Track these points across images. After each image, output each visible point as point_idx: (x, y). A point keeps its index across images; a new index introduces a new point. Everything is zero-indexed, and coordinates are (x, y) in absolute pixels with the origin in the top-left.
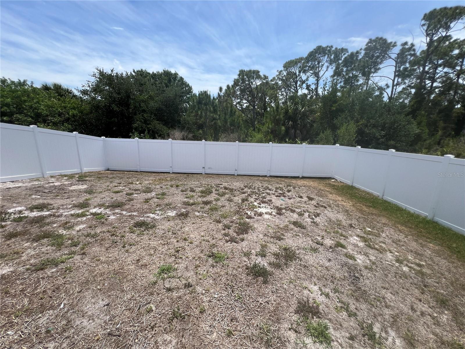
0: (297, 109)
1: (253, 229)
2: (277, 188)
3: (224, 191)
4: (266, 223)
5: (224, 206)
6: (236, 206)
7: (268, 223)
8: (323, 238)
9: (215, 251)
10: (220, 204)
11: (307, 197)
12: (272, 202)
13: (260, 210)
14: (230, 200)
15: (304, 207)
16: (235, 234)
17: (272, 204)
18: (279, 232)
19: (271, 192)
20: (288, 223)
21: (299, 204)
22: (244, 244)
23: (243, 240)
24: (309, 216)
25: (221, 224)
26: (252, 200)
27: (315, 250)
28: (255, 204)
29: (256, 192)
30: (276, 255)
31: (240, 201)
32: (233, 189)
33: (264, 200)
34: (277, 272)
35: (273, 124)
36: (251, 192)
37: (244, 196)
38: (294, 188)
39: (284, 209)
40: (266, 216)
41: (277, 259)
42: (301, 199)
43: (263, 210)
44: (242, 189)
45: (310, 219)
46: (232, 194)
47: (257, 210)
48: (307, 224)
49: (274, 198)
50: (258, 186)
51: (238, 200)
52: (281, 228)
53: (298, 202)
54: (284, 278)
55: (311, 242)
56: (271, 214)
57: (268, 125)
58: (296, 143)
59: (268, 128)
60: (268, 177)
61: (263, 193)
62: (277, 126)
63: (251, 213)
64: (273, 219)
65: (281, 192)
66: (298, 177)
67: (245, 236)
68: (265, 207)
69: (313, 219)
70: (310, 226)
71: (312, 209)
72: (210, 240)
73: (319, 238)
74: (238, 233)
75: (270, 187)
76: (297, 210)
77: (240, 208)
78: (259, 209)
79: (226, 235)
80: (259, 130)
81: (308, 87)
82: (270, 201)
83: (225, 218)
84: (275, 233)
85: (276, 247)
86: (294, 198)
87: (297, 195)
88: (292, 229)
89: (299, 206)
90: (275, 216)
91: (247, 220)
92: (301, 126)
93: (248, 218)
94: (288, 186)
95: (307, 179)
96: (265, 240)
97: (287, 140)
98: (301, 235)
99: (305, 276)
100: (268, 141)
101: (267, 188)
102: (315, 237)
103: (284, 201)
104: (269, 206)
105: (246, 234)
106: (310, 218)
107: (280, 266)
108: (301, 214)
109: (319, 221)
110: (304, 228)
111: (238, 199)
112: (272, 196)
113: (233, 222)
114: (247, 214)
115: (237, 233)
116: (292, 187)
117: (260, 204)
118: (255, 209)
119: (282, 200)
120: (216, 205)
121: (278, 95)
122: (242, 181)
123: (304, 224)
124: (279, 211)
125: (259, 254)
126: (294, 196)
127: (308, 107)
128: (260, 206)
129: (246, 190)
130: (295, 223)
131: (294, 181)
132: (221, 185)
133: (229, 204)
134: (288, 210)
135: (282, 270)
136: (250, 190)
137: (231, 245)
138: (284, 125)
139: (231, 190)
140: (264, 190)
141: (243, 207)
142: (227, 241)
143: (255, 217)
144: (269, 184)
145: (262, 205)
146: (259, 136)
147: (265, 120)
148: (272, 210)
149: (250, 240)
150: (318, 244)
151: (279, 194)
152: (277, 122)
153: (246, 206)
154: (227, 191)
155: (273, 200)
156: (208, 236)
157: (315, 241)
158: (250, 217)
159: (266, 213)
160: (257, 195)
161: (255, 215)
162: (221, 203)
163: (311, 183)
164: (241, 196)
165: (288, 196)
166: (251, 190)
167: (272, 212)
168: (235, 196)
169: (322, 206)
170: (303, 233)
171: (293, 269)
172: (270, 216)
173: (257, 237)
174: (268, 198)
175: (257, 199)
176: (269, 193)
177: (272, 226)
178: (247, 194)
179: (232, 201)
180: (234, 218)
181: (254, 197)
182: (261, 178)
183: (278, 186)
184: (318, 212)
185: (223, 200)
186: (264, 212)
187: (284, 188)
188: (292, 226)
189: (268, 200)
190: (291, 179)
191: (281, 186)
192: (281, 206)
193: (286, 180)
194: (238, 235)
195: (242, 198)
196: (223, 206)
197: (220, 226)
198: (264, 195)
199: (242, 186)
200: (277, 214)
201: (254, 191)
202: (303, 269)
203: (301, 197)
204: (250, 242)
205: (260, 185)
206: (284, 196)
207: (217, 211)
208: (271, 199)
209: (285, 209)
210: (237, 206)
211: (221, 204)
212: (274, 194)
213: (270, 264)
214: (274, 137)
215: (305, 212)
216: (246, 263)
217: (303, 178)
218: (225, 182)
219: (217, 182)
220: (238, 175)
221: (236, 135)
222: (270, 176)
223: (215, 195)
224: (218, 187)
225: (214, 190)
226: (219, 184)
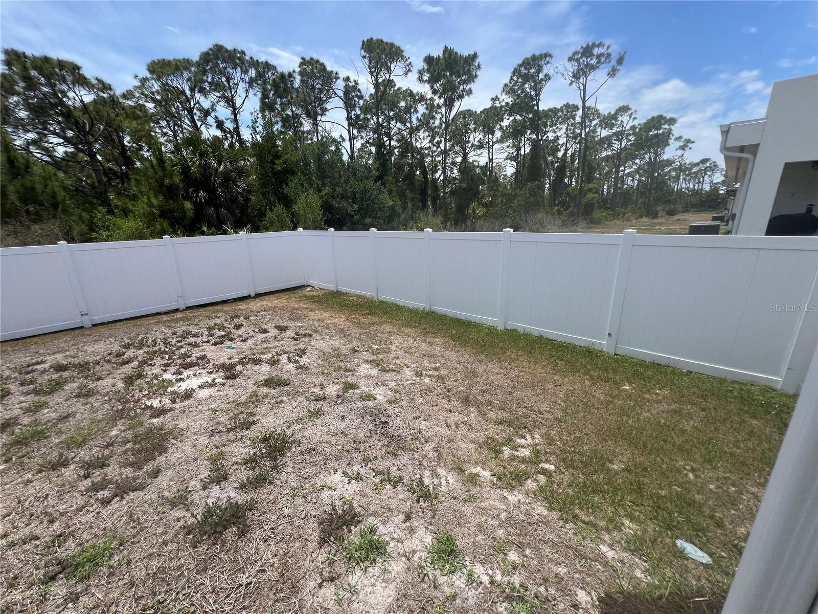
0: (208, 165)
1: (177, 434)
2: (210, 329)
3: (56, 376)
4: (206, 408)
5: (67, 417)
6: (110, 400)
7: (212, 406)
8: (322, 386)
9: (69, 549)
10: (47, 414)
11: (276, 327)
12: (209, 360)
13: (183, 386)
14: (85, 394)
15: (275, 347)
16: (128, 472)
17: (209, 362)
18: (241, 413)
19: (200, 339)
20: (255, 388)
21: (265, 345)
22: (163, 480)
23: (156, 473)
24: (289, 359)
25: (72, 467)
26: (154, 371)
27: (317, 414)
28: (167, 376)
29: (160, 349)
30: (251, 462)
31: (120, 385)
32: (86, 363)
33: (188, 360)
34: (262, 495)
35: (161, 197)
36: (148, 353)
37: (127, 369)
38: (247, 318)
39: (239, 363)
40: (204, 393)
41: (253, 468)
42: (266, 335)
43: (192, 383)
44: (118, 355)
45: (292, 365)
46: (87, 377)
47: (176, 388)
48: (291, 375)
49: (210, 351)
50: (162, 337)
51: (114, 385)
52: (245, 403)
53: (262, 342)
54: (280, 497)
55: (306, 404)
56: (212, 385)
57: (149, 199)
58: (225, 232)
59: (151, 205)
60: (184, 310)
61: (181, 347)
62: (171, 201)
63: (160, 402)
64: (221, 393)
65: (223, 333)
66: (249, 297)
67: (161, 459)
68: (195, 375)
69: (296, 362)
70: (297, 375)
71: (290, 346)
72: (38, 532)
73: (317, 390)
74: (136, 466)
75: (194, 330)
76: (264, 357)
77: (127, 401)
78: (181, 383)
79: (96, 488)
80: (126, 213)
81: (220, 125)
82: (203, 357)
83: (81, 444)
84: (235, 417)
85: (244, 445)
86: (252, 337)
87: (257, 330)
88: (266, 396)
89: (267, 348)
90: (223, 385)
91: (155, 421)
92: (226, 199)
93: (158, 416)
94: (233, 318)
95: (266, 297)
96: (216, 443)
97: (205, 229)
98: (285, 398)
99: (315, 468)
101: (189, 333)
102: (310, 392)
103: (233, 348)
104: (204, 369)
105: (160, 454)
106: (293, 363)
107: (264, 479)
108: (273, 362)
109: (308, 361)
110: (287, 385)
111: (113, 382)
112: (205, 346)
113: (112, 445)
114: (151, 407)
115: (132, 465)
116: (242, 317)
117: (181, 373)
118: (170, 389)
119: (229, 347)
120: (36, 423)
122: (110, 336)
123: (285, 377)
124: (230, 371)
125: (212, 482)
126: (252, 333)
127: (231, 163)
128: (180, 377)
129: (130, 353)
130: (269, 383)
131: (242, 306)
133: (87, 404)
134: (247, 363)
135: (271, 483)
136: (142, 351)
137: (124, 502)
138: (187, 198)
139: (83, 367)
140: (181, 341)
141: (133, 396)
142: (106, 502)
143: (174, 406)
144: (189, 325)
145: (186, 373)
146: (130, 225)
147: (135, 188)
148: (213, 376)
149: (177, 464)
150: (317, 401)
151: (219, 337)
152: (170, 192)
153: (141, 391)
154: (66, 374)
155: (210, 355)
156: (28, 525)
157: (312, 398)
158: (161, 412)
159: (200, 387)
160: (167, 357)
161: (174, 401)
162: (56, 411)
163: (275, 302)
164: (119, 371)
165: (240, 336)
166: (146, 349)
167: (214, 379)
168: (99, 379)
169: (305, 335)
170: (288, 394)
171: (291, 469)
172: (211, 390)
173: (194, 446)
174: (196, 353)
175: (165, 365)
176: (195, 342)
177: (224, 406)
178: (136, 363)
179: (94, 394)
180: (114, 432)
181: (158, 361)
182: (165, 318)
183: (211, 323)
184: (302, 346)
185: (60, 400)
186: (195, 387)
187: (226, 324)
188: (265, 390)
189: (198, 358)
190: (235, 304)
191: (218, 321)
192: (231, 361)
193: (225, 309)
194: (140, 469)
195: (123, 376)
196: (65, 418)
197: (69, 473)
198: (183, 351)
199: (116, 348)
200: (227, 378)
201: (155, 349)
203: (265, 331)
204: (178, 468)
205: (168, 332)
206: (232, 340)
207: (46, 438)
208: (203, 353)
209: (241, 362)
210: (113, 401)
211: (53, 415)
212: (208, 342)
213: (242, 487)
214: (172, 225)
215: (280, 355)
217: (258, 295)
218: (54, 353)
219: (24, 358)
220: (94, 325)
221: (53, 226)
222: (188, 308)
223: (22, 399)
224: (27, 373)
225: (12, 387)
226: (33, 364)
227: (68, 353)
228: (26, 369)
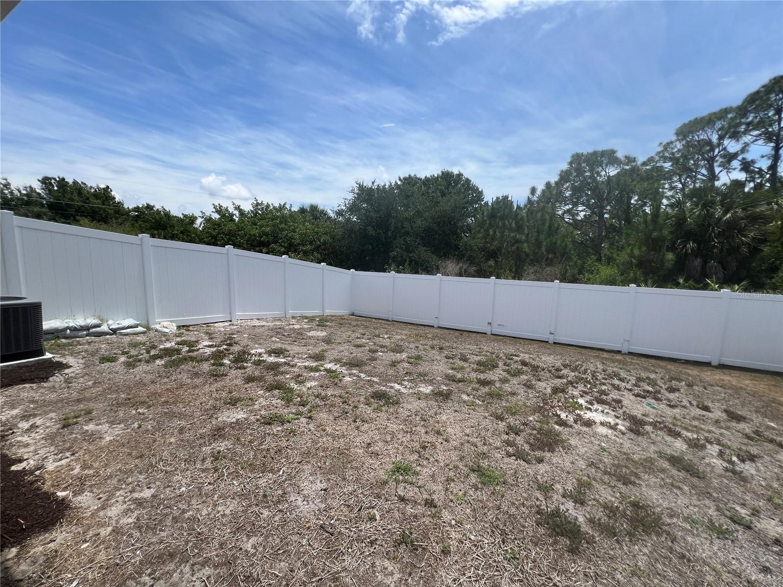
0: (710, 215)
1: (568, 448)
2: (639, 379)
3: (520, 367)
4: (597, 442)
5: (514, 394)
6: (538, 397)
7: (603, 444)
8: (755, 512)
9: (484, 464)
10: (507, 387)
11: (726, 411)
12: (622, 406)
13: (589, 415)
14: (528, 386)
15: (709, 432)
16: (527, 447)
17: (621, 408)
18: (627, 467)
19: (624, 384)
20: (655, 456)
21: (695, 423)
22: (542, 468)
23: (540, 461)
24: (721, 454)
25: (504, 423)
26: (574, 393)
27: (722, 534)
28: (581, 401)
29: (586, 378)
30: (610, 510)
31: (549, 391)
32: (538, 367)
33: (604, 397)
34: (604, 544)
35: (644, 249)
36: (576, 377)
37: (558, 382)
38: (690, 385)
39: (651, 424)
40: (603, 430)
41: (610, 517)
42: (704, 413)
43: (597, 417)
44: (558, 370)
45: (721, 462)
46: (534, 375)
47: (582, 413)
48: (712, 471)
49: (628, 400)
50: (593, 369)
51: (545, 389)
52: (635, 462)
53: (694, 418)
54: (620, 560)
55: (712, 512)
56: (613, 427)
57: (632, 250)
58: (706, 287)
59: (632, 255)
60: (625, 354)
61: (604, 384)
62: (653, 252)
63: (567, 416)
64: (618, 440)
65: (651, 389)
66: (706, 364)
67: (548, 455)
68: (603, 412)
69: (730, 462)
70: (720, 476)
71: (733, 440)
72: (478, 444)
73: (743, 512)
74: (533, 447)
75: (623, 374)
76: (685, 433)
77: (547, 404)
78: (588, 412)
79: (509, 443)
80: (610, 260)
81: (746, 166)
82: (619, 401)
83: (513, 414)
84: (619, 466)
85: (613, 494)
86: (684, 407)
87: (695, 403)
88: (663, 471)
89: (696, 427)
90: (623, 434)
91: (557, 427)
92: (721, 250)
93: (560, 425)
94: (671, 379)
95: (735, 372)
96: (590, 474)
97: (681, 281)
98: (686, 488)
99: (677, 576)
100: (625, 283)
101: (617, 375)
102: (729, 505)
103: (654, 408)
104: (614, 411)
105: (549, 451)
106: (724, 460)
107: (614, 533)
108: (694, 445)
109: (754, 472)
110: (698, 477)
111: (545, 386)
112: (626, 393)
113: (526, 425)
114: (559, 416)
115: (531, 445)
116: (684, 383)
117: (592, 404)
118: (578, 412)
119: (649, 405)
120: (501, 389)
121: (661, 190)
122: (560, 354)
123: (701, 469)
124: (636, 426)
125: (571, 497)
126: (685, 402)
127: (744, 209)
128: (590, 406)
129: (565, 372)
130: (675, 461)
131: (693, 371)
132: (516, 356)
133: (526, 392)
134: (661, 429)
135: (618, 542)
136: (573, 374)
137: (516, 463)
138: (672, 248)
139: (535, 368)
140: (606, 379)
141: (552, 402)
142: (509, 455)
143: (574, 425)
144: (621, 369)
145: (596, 406)
147: (624, 241)
148: (617, 421)
149: (555, 465)
150: (735, 522)
151: (644, 391)
152: (655, 244)
153: (558, 402)
154: (525, 368)
155: (625, 402)
156: (477, 438)
157: (728, 513)
158: (563, 424)
159: (602, 424)
160: (589, 386)
161: (576, 422)
162: (511, 388)
163: (745, 382)
164: (553, 381)
165: (669, 400)
166: (577, 374)
167: (617, 424)
168: (539, 380)
169: (771, 441)
170: (693, 487)
171: (647, 552)
172: (610, 431)
173: (572, 463)
174: (614, 395)
175: (585, 392)
176: (618, 385)
177: (613, 451)
178: (565, 380)
179: (532, 388)
180: (531, 419)
181: (581, 387)
182: (606, 355)
183: (644, 375)
184: (754, 450)
185: (516, 383)
186: (598, 421)
187: (659, 382)
188: (666, 465)
189: (614, 400)
190: (685, 366)
191: (652, 376)
192: (643, 417)
193: (669, 367)
194: (533, 450)
195: (553, 385)
196: (513, 394)
197: (502, 425)
198: (604, 387)
199: (558, 364)
200: (631, 430)
201: (583, 376)
202: (675, 560)
203: (706, 409)
204: (554, 468)
205: (600, 367)
206: (657, 399)
207: (501, 400)
208: (621, 398)
209: (654, 425)
210: (540, 399)
211: (509, 390)
212: (630, 390)
213: (591, 521)
214: (646, 274)
215: (711, 443)
216: (538, 503)
217: (722, 367)
218: (525, 353)
219: (511, 350)
220: (555, 343)
221: (557, 269)
222: (630, 353)
223: (501, 372)
224: (509, 359)
225: (501, 364)
226: (514, 355)
227: (532, 356)
228: (510, 357)
